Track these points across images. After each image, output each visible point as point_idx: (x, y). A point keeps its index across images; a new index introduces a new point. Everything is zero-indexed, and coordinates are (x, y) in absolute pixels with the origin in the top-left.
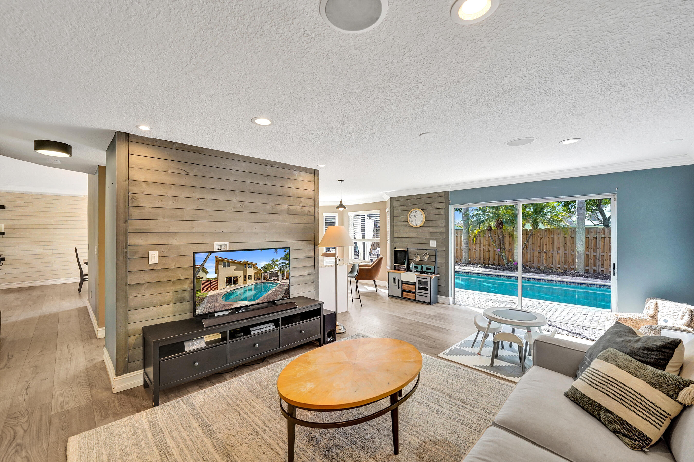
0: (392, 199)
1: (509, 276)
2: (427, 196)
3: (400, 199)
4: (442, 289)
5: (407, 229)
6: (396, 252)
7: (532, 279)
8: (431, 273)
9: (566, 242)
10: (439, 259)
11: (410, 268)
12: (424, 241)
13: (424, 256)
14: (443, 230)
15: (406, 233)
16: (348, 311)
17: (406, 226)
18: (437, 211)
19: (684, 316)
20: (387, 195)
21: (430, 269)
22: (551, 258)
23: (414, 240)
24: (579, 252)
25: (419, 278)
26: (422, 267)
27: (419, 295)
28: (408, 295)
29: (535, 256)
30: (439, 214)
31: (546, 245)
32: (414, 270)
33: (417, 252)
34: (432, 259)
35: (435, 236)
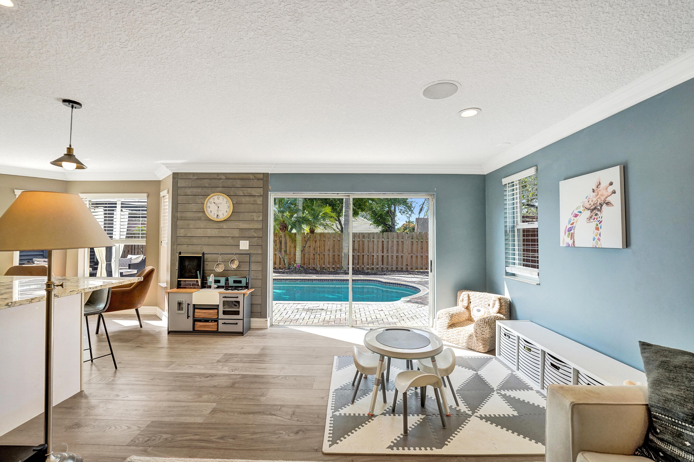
0: (176, 176)
1: (294, 280)
2: (236, 177)
3: (191, 177)
4: (257, 309)
5: (202, 224)
6: (182, 260)
7: (314, 280)
8: (242, 287)
9: (335, 245)
10: (254, 267)
11: (206, 283)
12: (231, 241)
13: (231, 263)
14: (259, 226)
15: (199, 230)
16: (82, 391)
17: (199, 219)
18: (252, 199)
19: (495, 304)
20: (167, 167)
21: (240, 282)
22: (323, 259)
23: (212, 241)
24: (345, 253)
25: (225, 297)
26: (227, 280)
27: (225, 323)
28: (205, 326)
29: (311, 258)
30: (255, 203)
31: (320, 247)
32: (214, 285)
33: (220, 258)
34: (242, 267)
35: (247, 234)
